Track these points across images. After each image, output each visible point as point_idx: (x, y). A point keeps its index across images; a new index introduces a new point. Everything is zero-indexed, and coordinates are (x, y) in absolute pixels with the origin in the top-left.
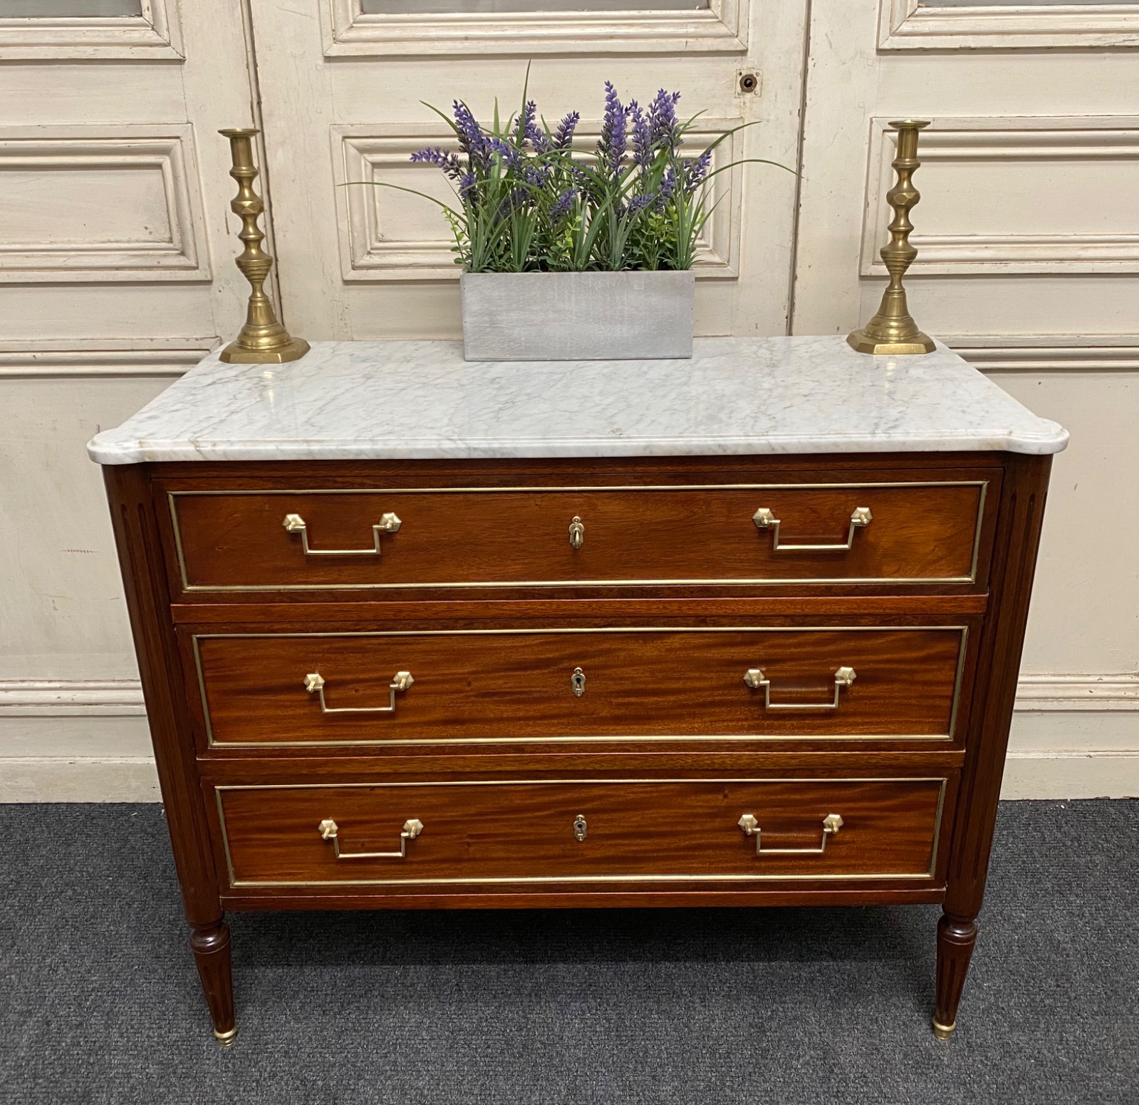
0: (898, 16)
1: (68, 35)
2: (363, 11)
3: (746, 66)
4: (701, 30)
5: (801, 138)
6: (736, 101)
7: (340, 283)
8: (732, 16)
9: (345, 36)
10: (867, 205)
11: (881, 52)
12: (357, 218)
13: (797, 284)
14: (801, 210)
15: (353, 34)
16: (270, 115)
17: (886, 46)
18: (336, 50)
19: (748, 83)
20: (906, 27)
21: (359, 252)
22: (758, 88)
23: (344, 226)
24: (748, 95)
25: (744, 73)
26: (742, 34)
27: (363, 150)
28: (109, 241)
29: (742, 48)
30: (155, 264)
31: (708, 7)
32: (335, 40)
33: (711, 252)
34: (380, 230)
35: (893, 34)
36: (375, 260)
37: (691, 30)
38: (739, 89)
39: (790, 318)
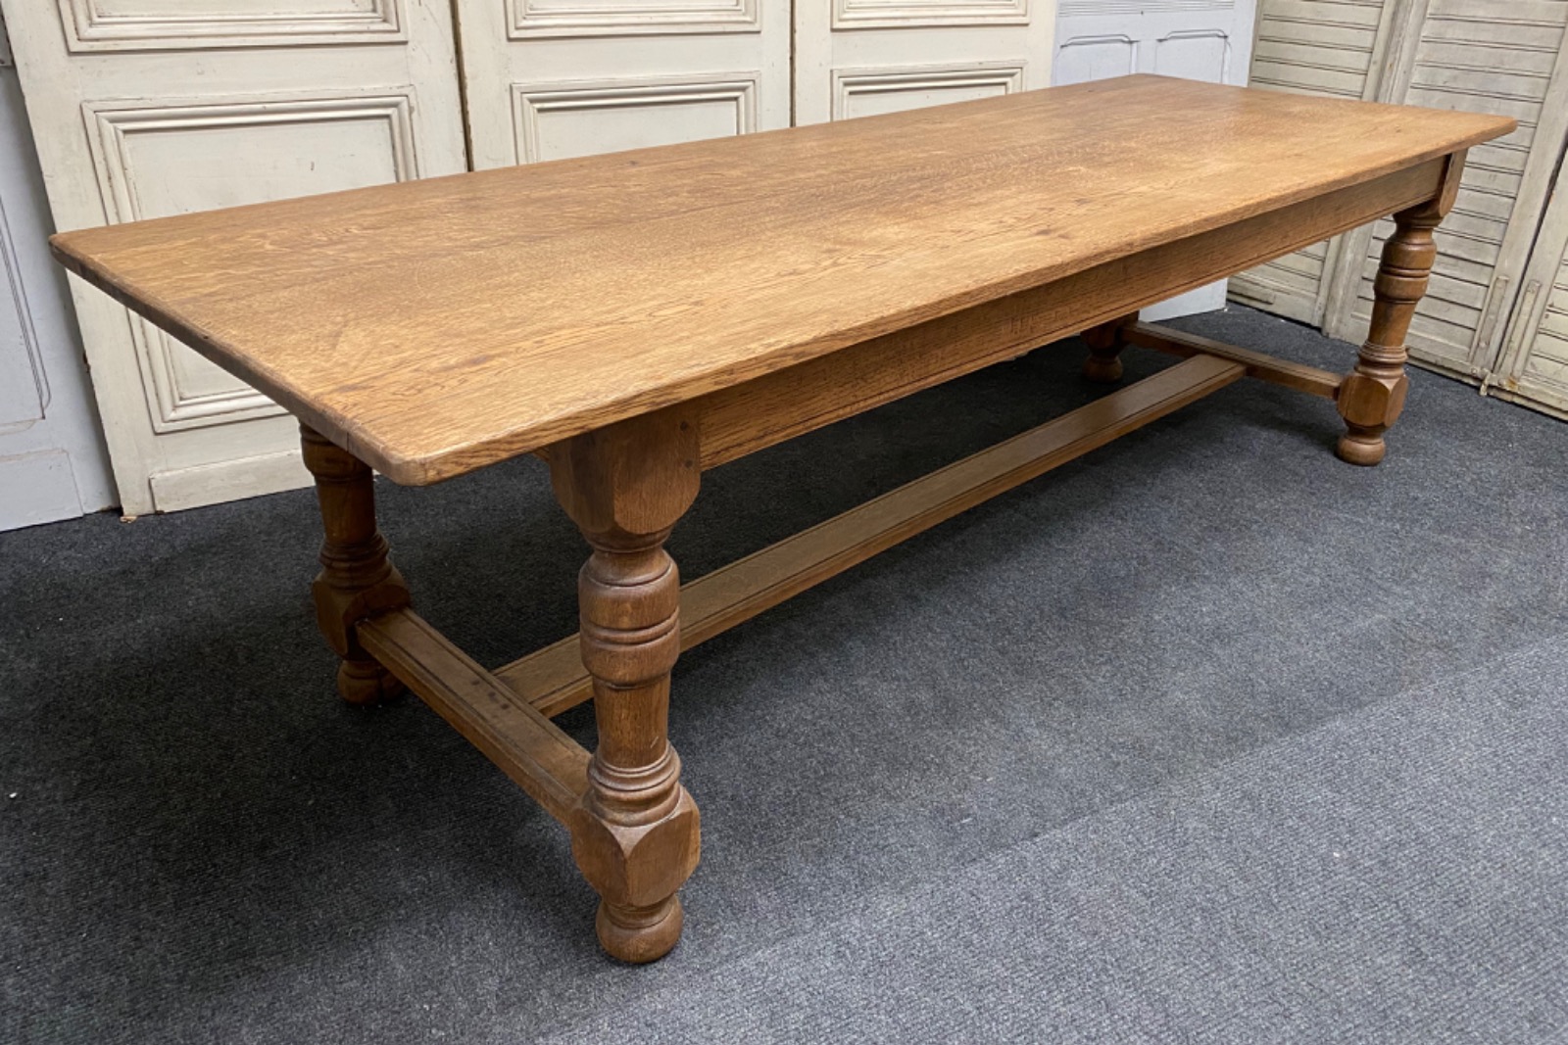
7: (506, 41)
28: (323, 13)
30: (364, 28)
39: (792, 59)
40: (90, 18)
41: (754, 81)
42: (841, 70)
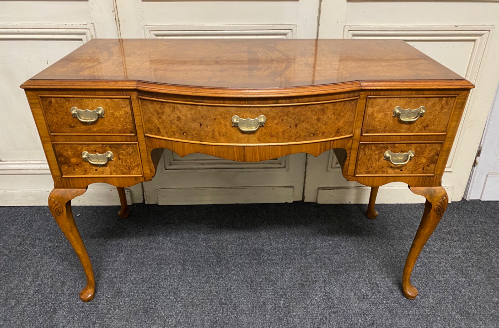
7: (140, 1)
39: (319, 17)
41: (292, 30)
42: (350, 26)
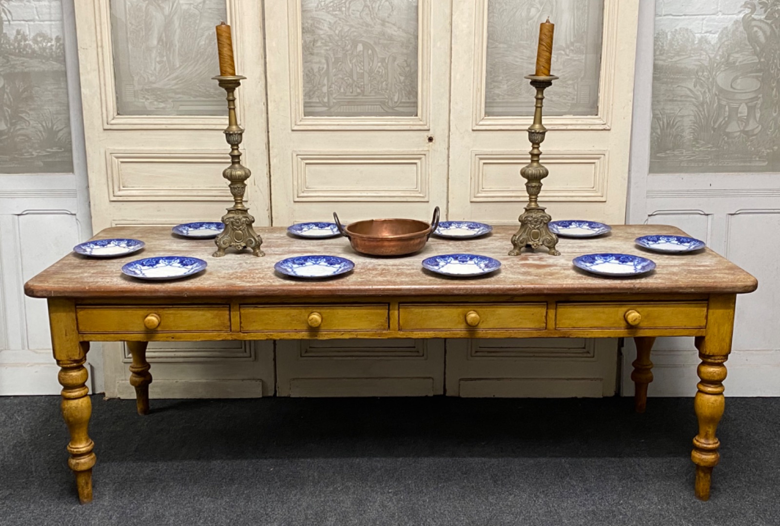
0: (478, 119)
1: (207, 121)
2: (305, 116)
3: (430, 134)
4: (415, 123)
5: (448, 157)
6: (427, 145)
7: (293, 202)
8: (424, 119)
9: (299, 123)
10: (471, 178)
11: (473, 130)
12: (300, 181)
13: (449, 204)
14: (450, 180)
15: (301, 123)
16: (272, 147)
17: (475, 128)
18: (296, 128)
19: (430, 139)
20: (481, 123)
21: (300, 191)
22: (434, 141)
23: (295, 183)
24: (431, 143)
25: (429, 136)
26: (428, 125)
27: (302, 159)
29: (427, 129)
31: (417, 115)
32: (296, 125)
33: (420, 193)
34: (307, 183)
35: (477, 125)
36: (305, 194)
37: (411, 123)
38: (427, 141)
40: (119, 187)
